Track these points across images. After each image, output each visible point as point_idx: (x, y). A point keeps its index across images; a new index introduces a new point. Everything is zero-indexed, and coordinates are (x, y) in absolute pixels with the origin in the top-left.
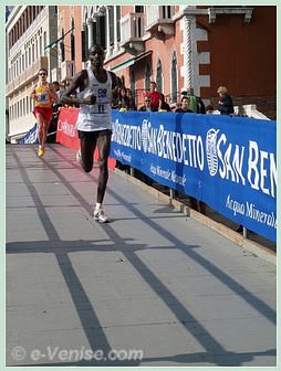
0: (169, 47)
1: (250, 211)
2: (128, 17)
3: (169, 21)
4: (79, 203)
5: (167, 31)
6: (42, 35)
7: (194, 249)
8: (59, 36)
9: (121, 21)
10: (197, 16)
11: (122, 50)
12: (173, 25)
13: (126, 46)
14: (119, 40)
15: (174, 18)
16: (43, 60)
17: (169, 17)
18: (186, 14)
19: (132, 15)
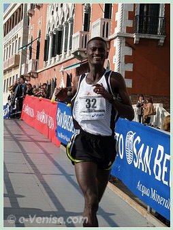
1: (153, 195)
2: (78, 33)
3: (106, 39)
4: (33, 172)
6: (18, 39)
7: (111, 217)
8: (29, 41)
9: (73, 36)
10: (126, 38)
11: (72, 56)
12: (109, 42)
13: (75, 53)
14: (70, 49)
15: (109, 38)
16: (17, 57)
17: (107, 37)
18: (119, 36)
19: (81, 32)
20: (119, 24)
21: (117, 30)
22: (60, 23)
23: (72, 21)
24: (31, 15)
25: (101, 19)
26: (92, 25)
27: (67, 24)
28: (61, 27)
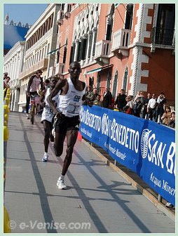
0: (124, 64)
1: (165, 186)
2: (101, 42)
3: (126, 48)
5: (124, 53)
6: (47, 45)
7: (126, 204)
8: (57, 47)
9: (96, 44)
10: (144, 47)
11: (95, 62)
12: (128, 50)
13: (98, 59)
14: (94, 55)
15: (129, 47)
16: (46, 61)
17: (126, 46)
18: (137, 46)
19: (103, 41)
20: (137, 35)
21: (136, 40)
22: (85, 32)
23: (96, 30)
24: (60, 24)
25: (122, 29)
26: (113, 34)
27: (91, 33)
28: (86, 36)
